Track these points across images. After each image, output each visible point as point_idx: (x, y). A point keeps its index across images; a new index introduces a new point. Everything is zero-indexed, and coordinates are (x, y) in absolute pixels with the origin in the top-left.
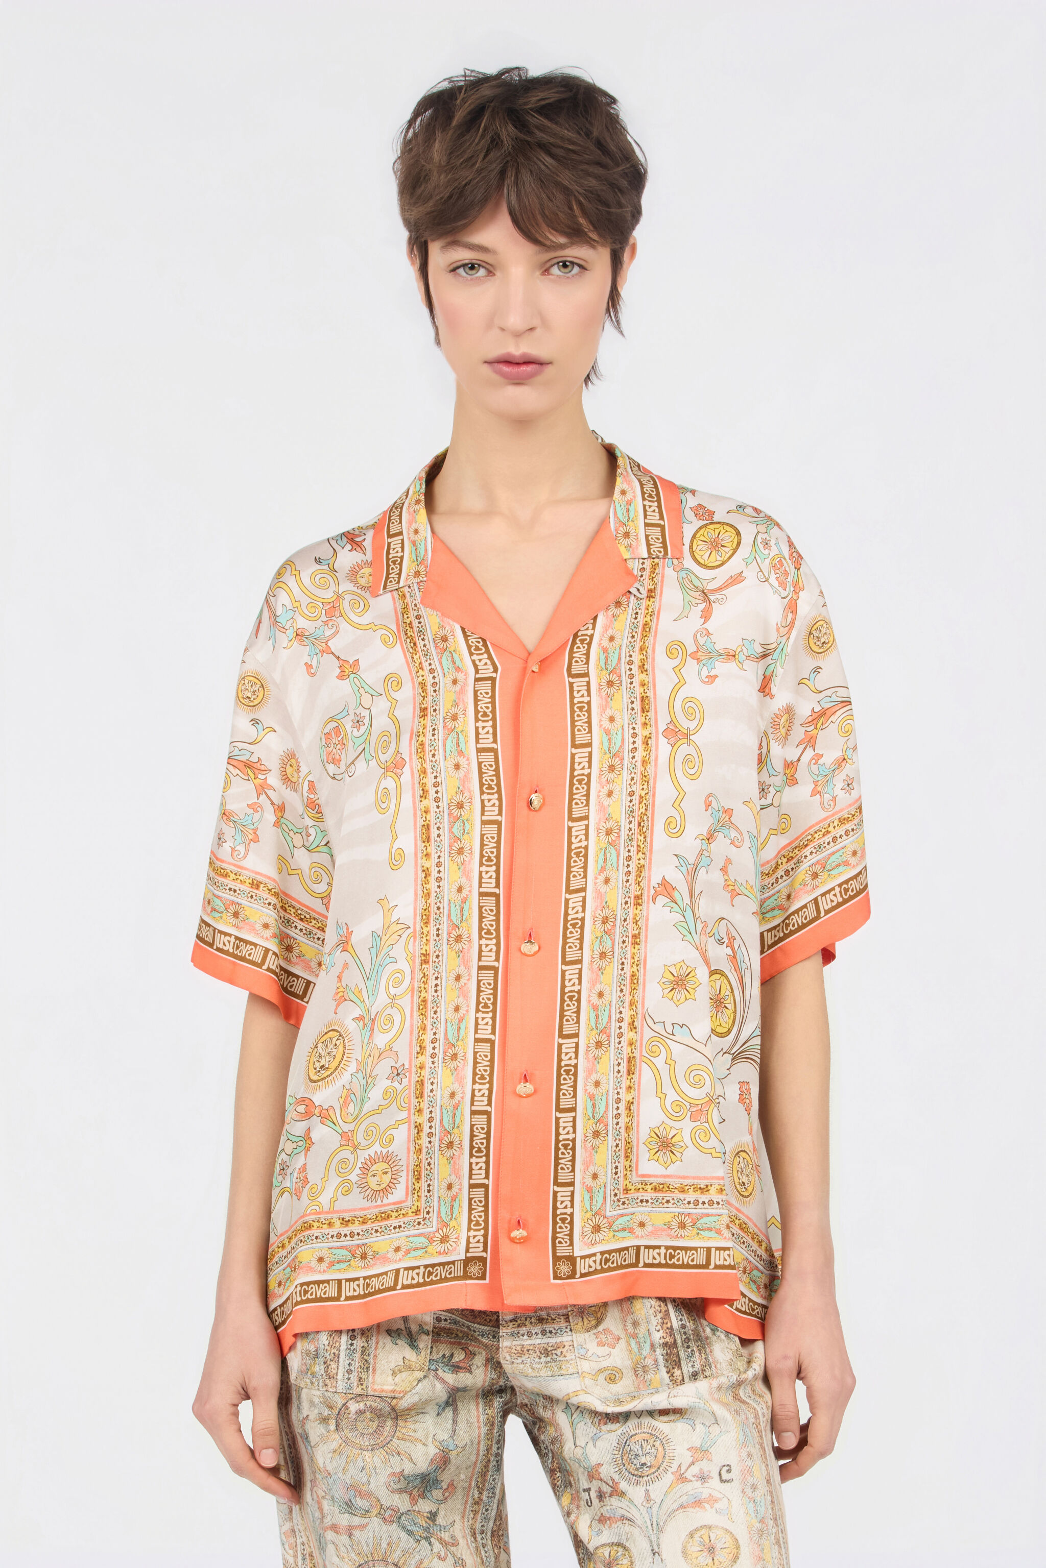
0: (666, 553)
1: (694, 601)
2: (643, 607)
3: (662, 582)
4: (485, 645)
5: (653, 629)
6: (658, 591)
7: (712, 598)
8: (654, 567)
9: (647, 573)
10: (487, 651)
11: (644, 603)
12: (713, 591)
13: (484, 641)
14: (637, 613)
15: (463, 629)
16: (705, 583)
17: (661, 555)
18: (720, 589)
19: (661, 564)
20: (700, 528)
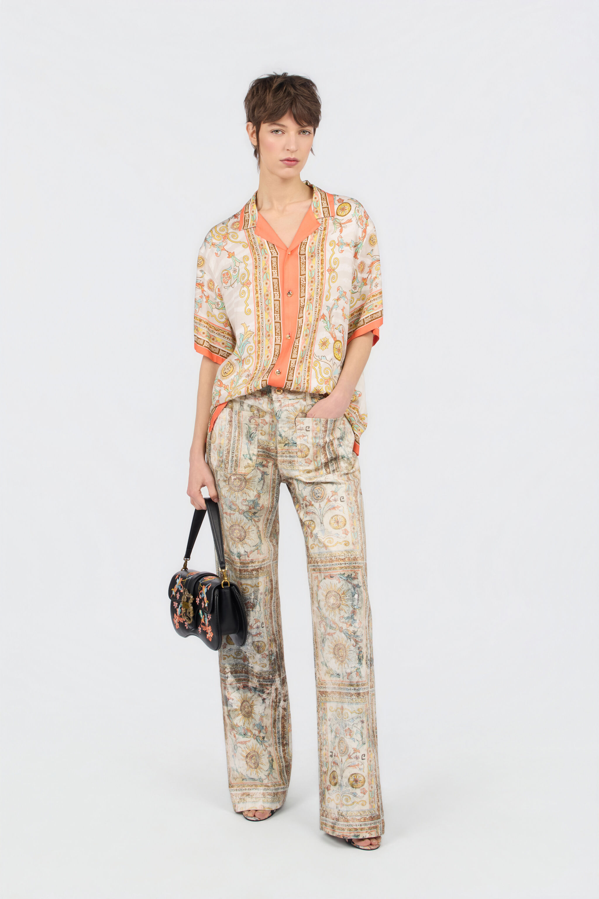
0: (330, 215)
1: (338, 227)
2: (322, 233)
3: (328, 225)
4: (274, 247)
5: (325, 239)
6: (327, 228)
7: (343, 226)
8: (326, 220)
9: (324, 222)
10: (275, 248)
11: (323, 232)
12: (343, 223)
13: (274, 245)
14: (320, 235)
15: (267, 242)
16: (340, 221)
17: (328, 216)
18: (344, 223)
19: (328, 219)
20: (339, 206)
